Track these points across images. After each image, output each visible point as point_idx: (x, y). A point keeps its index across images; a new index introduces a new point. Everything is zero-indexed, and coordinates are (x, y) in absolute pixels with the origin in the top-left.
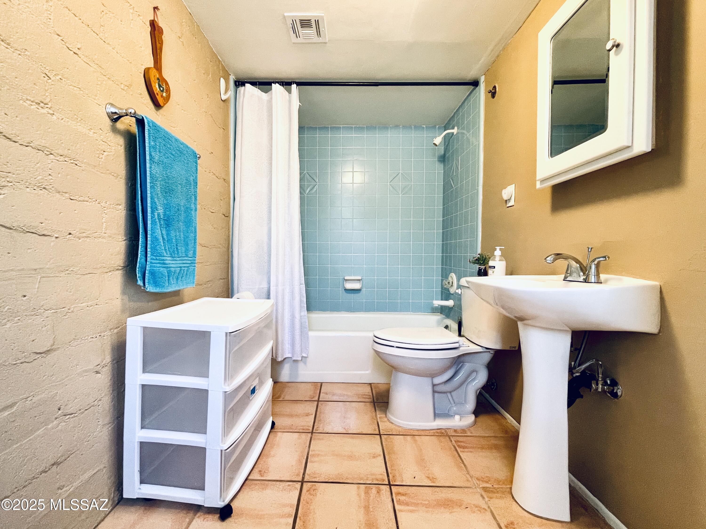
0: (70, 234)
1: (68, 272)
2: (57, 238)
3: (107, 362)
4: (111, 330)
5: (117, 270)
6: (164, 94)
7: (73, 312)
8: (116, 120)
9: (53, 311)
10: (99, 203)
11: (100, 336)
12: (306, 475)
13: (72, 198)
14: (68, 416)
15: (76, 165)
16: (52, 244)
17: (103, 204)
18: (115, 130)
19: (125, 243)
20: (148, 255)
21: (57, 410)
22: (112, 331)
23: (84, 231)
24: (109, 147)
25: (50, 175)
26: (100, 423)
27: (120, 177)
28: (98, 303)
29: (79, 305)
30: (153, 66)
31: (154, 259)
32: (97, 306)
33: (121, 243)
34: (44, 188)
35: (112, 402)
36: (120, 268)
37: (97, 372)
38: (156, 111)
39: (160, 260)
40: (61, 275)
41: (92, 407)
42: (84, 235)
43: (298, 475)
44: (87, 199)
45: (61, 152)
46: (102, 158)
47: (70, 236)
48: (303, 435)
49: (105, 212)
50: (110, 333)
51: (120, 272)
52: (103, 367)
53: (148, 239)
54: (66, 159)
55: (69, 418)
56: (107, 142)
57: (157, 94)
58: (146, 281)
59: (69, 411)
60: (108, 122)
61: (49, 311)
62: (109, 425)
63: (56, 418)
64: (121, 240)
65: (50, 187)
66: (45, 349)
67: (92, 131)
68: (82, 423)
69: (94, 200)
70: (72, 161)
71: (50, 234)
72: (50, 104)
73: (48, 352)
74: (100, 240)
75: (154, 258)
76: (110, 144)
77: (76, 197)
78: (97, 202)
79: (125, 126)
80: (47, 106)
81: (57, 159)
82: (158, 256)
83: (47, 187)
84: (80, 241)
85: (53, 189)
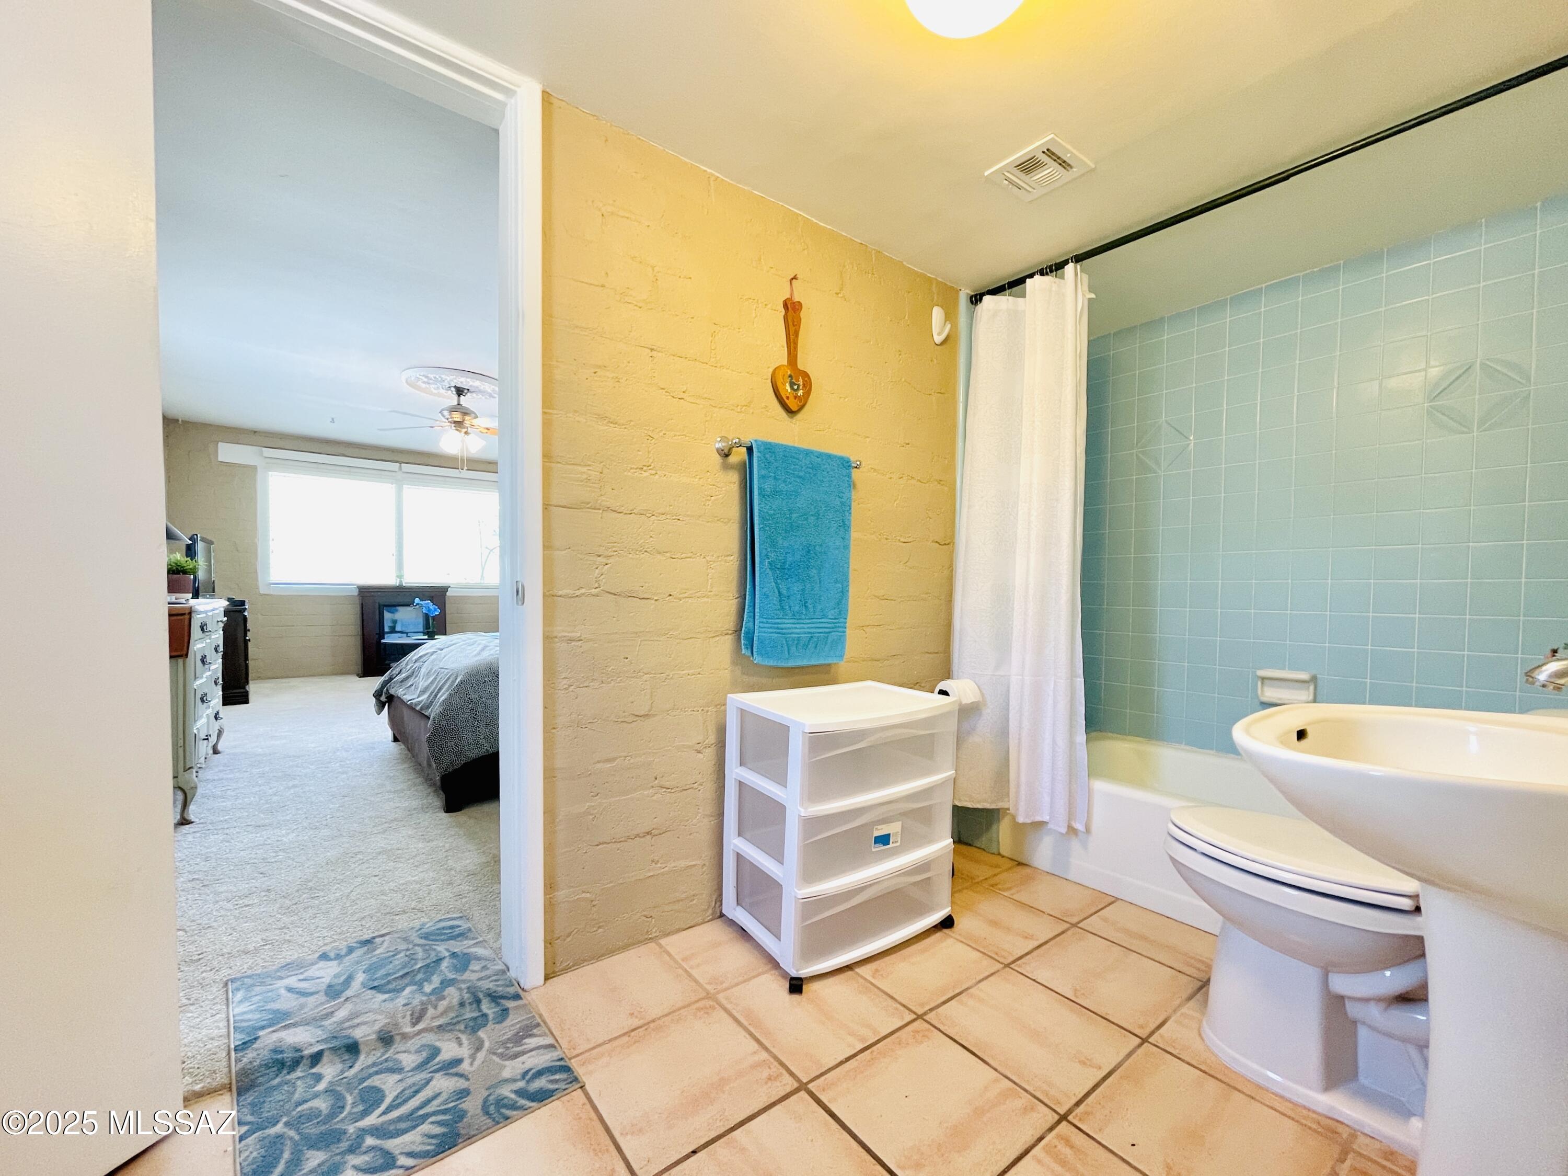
0: (670, 595)
1: (668, 636)
2: (656, 600)
3: (711, 743)
4: (716, 706)
5: (727, 634)
6: (800, 393)
7: (671, 678)
8: (727, 456)
9: (652, 675)
10: (704, 558)
11: (703, 710)
12: (934, 1012)
13: (673, 557)
14: (664, 790)
15: (679, 520)
16: (652, 607)
17: (708, 558)
18: (726, 467)
19: (738, 601)
20: (756, 617)
21: (654, 779)
22: (718, 707)
23: (684, 591)
24: (718, 489)
25: (651, 537)
26: (700, 811)
27: (732, 521)
28: (701, 673)
29: (679, 672)
30: (786, 363)
31: (762, 622)
32: (700, 675)
33: (731, 602)
34: (646, 551)
35: (716, 792)
36: (730, 632)
37: (699, 752)
38: (790, 420)
39: (772, 624)
40: (661, 639)
41: (691, 790)
42: (686, 595)
43: (922, 1005)
44: (690, 555)
45: (661, 511)
46: (708, 505)
47: (671, 597)
48: (986, 962)
49: (712, 566)
50: (715, 710)
51: (730, 637)
52: (706, 747)
53: (756, 596)
54: (668, 517)
55: (665, 792)
56: (716, 484)
57: (788, 398)
58: (754, 650)
59: (667, 784)
60: (718, 459)
61: (648, 675)
62: (712, 818)
63: (653, 787)
64: (731, 598)
65: (651, 549)
66: (642, 713)
67: (698, 477)
68: (679, 802)
69: (698, 554)
70: (674, 518)
71: (649, 597)
72: (652, 464)
73: (646, 716)
74: (705, 600)
75: (764, 620)
76: (719, 486)
77: (678, 555)
78: (702, 557)
79: (741, 457)
80: (650, 468)
81: (659, 518)
82: (769, 618)
83: (648, 550)
84: (681, 602)
85: (654, 550)
